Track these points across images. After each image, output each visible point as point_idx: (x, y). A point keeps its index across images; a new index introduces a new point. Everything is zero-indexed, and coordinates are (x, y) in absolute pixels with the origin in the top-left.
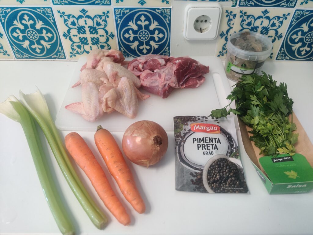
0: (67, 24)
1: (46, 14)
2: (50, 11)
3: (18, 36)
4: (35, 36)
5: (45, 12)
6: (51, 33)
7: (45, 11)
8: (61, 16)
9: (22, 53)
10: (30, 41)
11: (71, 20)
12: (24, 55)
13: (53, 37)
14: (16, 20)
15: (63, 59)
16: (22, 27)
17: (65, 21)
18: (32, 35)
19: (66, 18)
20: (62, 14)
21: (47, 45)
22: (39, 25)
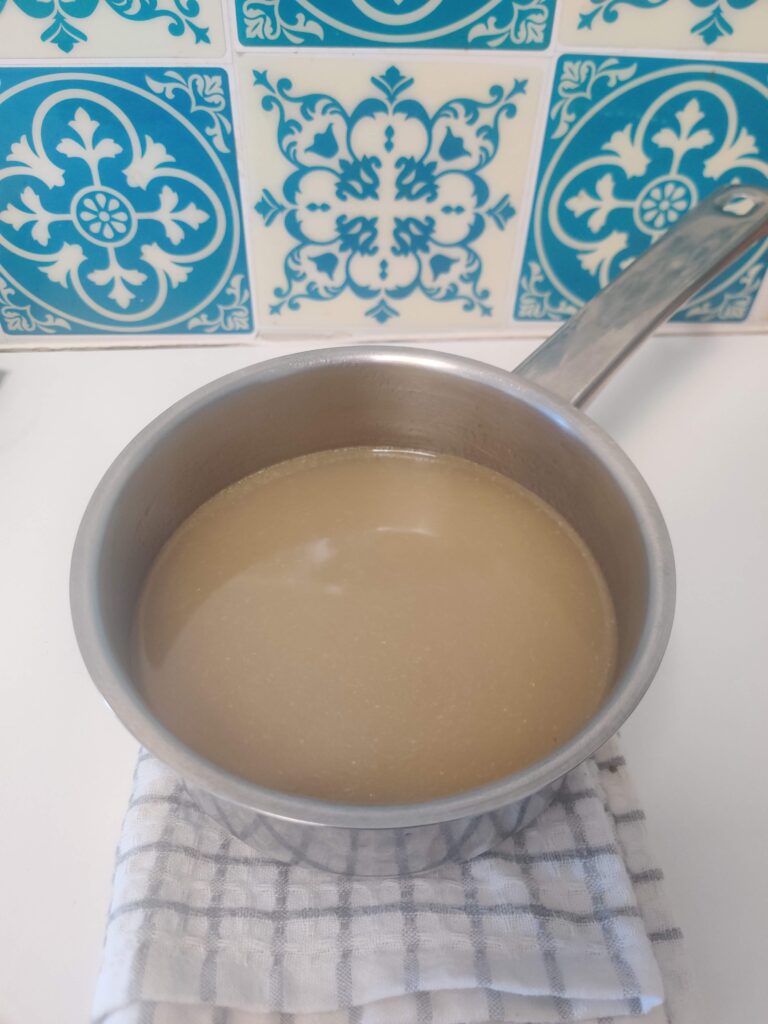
0: (293, 144)
1: (194, 108)
2: (218, 89)
3: (29, 226)
4: (114, 223)
5: (186, 95)
6: (204, 204)
7: (190, 91)
8: (267, 103)
9: (40, 307)
10: (88, 249)
11: (318, 124)
12: (49, 317)
13: (208, 229)
14: (24, 138)
15: (241, 331)
16: (53, 177)
17: (286, 128)
18: (104, 216)
19: (293, 111)
20: (275, 92)
21: (170, 268)
22: (148, 163)
